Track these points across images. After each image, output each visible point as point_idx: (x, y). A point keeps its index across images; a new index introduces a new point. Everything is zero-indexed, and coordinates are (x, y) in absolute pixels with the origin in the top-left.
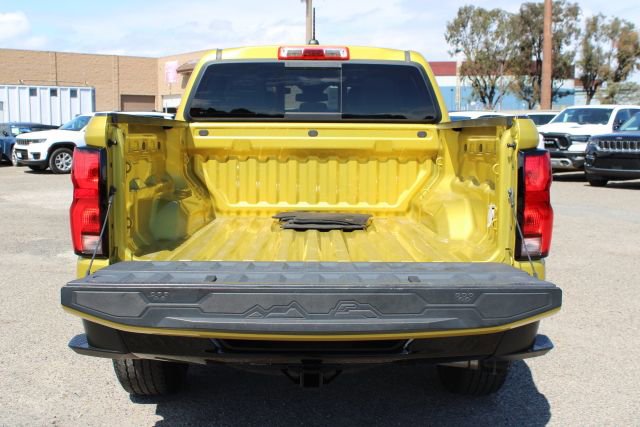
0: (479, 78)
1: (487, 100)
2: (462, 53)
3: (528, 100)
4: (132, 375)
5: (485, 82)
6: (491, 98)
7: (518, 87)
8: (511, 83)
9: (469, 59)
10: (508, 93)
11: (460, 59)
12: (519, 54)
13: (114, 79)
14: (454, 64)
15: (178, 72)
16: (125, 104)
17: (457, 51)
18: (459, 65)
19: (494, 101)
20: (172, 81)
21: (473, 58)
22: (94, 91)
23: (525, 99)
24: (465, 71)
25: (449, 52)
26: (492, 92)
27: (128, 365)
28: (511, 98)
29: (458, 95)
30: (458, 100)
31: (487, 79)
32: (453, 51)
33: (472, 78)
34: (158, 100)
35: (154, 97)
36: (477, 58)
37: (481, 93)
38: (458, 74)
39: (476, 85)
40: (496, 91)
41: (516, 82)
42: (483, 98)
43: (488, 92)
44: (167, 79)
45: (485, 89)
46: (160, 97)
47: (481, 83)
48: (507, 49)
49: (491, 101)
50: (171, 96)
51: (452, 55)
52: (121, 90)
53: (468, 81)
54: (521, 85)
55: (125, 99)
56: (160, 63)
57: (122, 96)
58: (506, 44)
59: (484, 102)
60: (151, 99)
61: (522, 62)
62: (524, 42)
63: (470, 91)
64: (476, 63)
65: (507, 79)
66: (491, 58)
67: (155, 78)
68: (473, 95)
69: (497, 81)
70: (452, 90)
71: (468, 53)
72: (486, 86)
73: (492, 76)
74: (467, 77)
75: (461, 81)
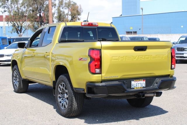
0: (15, 23)
1: (19, 32)
2: (7, 12)
5: (18, 24)
7: (32, 27)
8: (29, 25)
9: (10, 15)
10: (28, 29)
12: (32, 13)
14: (2, 16)
17: (5, 11)
18: (4, 17)
19: (22, 31)
21: (12, 14)
24: (8, 19)
26: (21, 29)
29: (4, 30)
30: (4, 32)
31: (18, 23)
32: (3, 11)
33: (12, 22)
36: (14, 14)
37: (16, 29)
38: (4, 21)
39: (14, 25)
40: (22, 28)
41: (31, 25)
42: (17, 31)
43: (19, 28)
47: (16, 25)
48: (27, 11)
51: (3, 13)
53: (10, 24)
54: (34, 26)
58: (26, 9)
62: (34, 8)
63: (11, 28)
64: (13, 16)
68: (13, 30)
69: (23, 24)
70: (2, 28)
71: (10, 12)
72: (18, 26)
73: (20, 22)
74: (10, 22)
75: (7, 24)
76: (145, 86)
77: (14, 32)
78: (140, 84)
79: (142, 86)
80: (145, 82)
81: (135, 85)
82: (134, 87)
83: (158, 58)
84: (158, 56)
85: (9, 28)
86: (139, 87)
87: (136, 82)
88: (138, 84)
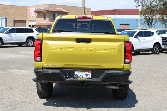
0: (147, 16)
1: (150, 24)
2: (141, 6)
3: (165, 24)
4: (41, 91)
5: (149, 17)
6: (151, 23)
7: (162, 20)
8: (159, 18)
9: (143, 8)
10: (158, 22)
11: (140, 8)
12: (162, 7)
13: (11, 14)
14: (138, 10)
15: (35, 12)
16: (15, 23)
17: (139, 6)
18: (140, 11)
19: (152, 24)
20: (32, 15)
21: (145, 8)
22: (6, 19)
23: (164, 24)
24: (142, 13)
25: (136, 6)
26: (152, 21)
27: (41, 89)
28: (159, 24)
29: (139, 22)
30: (139, 24)
31: (150, 16)
32: (137, 6)
34: (28, 22)
35: (26, 21)
36: (146, 8)
37: (148, 21)
38: (139, 14)
39: (146, 18)
40: (153, 21)
41: (161, 17)
42: (148, 23)
43: (150, 21)
44: (31, 14)
45: (149, 20)
46: (28, 21)
47: (148, 18)
48: (158, 5)
49: (151, 24)
50: (32, 21)
51: (137, 7)
52: (14, 18)
53: (143, 17)
54: (163, 18)
55: (15, 21)
56: (28, 9)
57: (14, 20)
58: (157, 3)
59: (149, 25)
60: (25, 22)
61: (163, 10)
62: (164, 2)
63: (143, 21)
64: (146, 10)
65: (158, 16)
66: (152, 8)
67: (27, 14)
68: (145, 22)
69: (154, 17)
70: (137, 20)
71: (143, 6)
72: (149, 19)
73: (152, 15)
74: (142, 15)
75: (140, 17)
76: (90, 77)
77: (146, 24)
78: (84, 75)
79: (87, 77)
80: (90, 73)
81: (79, 75)
82: (77, 77)
83: (104, 51)
84: (104, 49)
85: (141, 20)
86: (84, 77)
87: (81, 73)
88: (82, 75)
